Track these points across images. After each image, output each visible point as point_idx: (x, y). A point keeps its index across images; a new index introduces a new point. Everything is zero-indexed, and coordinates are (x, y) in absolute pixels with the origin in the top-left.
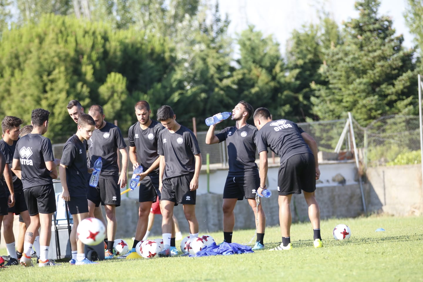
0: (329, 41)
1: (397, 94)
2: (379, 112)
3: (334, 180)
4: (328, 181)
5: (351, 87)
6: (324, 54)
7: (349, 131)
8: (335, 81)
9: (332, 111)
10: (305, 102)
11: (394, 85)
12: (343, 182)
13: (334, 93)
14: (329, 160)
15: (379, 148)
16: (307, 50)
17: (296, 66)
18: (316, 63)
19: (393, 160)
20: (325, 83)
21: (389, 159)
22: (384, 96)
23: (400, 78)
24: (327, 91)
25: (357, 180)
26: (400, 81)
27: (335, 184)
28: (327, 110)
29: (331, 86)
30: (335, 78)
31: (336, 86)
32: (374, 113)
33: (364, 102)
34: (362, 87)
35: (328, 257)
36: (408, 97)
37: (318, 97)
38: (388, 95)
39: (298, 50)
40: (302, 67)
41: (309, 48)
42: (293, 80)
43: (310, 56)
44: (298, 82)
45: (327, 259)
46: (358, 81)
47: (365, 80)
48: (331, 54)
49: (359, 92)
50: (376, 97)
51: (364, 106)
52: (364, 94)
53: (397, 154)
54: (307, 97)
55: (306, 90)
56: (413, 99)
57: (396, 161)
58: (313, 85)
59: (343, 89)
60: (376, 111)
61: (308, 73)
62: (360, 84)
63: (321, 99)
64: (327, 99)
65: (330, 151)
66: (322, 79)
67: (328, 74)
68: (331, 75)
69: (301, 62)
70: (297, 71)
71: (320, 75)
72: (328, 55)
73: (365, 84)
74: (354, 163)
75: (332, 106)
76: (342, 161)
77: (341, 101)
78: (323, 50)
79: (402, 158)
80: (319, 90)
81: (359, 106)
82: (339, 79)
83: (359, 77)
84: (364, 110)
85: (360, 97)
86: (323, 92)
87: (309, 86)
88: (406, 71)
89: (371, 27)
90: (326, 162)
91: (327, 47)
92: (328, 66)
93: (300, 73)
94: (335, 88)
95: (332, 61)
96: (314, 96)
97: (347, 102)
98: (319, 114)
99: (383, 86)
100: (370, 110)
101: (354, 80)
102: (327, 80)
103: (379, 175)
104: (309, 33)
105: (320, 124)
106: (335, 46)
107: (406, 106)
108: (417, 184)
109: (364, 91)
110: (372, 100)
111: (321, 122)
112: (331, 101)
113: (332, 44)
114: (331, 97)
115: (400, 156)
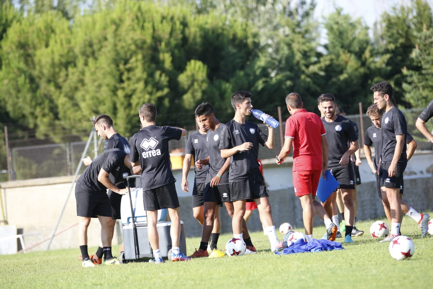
0: (421, 23)
3: (428, 171)
4: (422, 172)
6: (416, 37)
8: (427, 66)
10: (397, 89)
13: (427, 80)
16: (398, 33)
17: (387, 51)
18: (408, 47)
20: (418, 69)
24: (420, 77)
28: (420, 97)
29: (424, 72)
31: (430, 71)
35: (422, 253)
39: (389, 34)
40: (393, 52)
41: (400, 32)
42: (384, 66)
43: (401, 40)
44: (389, 68)
45: (421, 255)
48: (423, 38)
54: (398, 84)
55: (397, 76)
58: (405, 71)
61: (399, 58)
63: (413, 85)
64: (420, 85)
65: (424, 140)
66: (415, 64)
67: (420, 59)
68: (424, 59)
69: (392, 46)
70: (388, 56)
71: (412, 60)
72: (420, 38)
78: (415, 33)
80: (411, 76)
86: (415, 78)
87: (401, 72)
91: (420, 30)
92: (421, 50)
93: (391, 59)
94: (428, 74)
95: (425, 45)
96: (406, 82)
98: (412, 101)
102: (419, 65)
104: (400, 15)
105: (412, 112)
106: (428, 29)
111: (414, 109)
112: (424, 88)
113: (425, 26)
114: (423, 83)
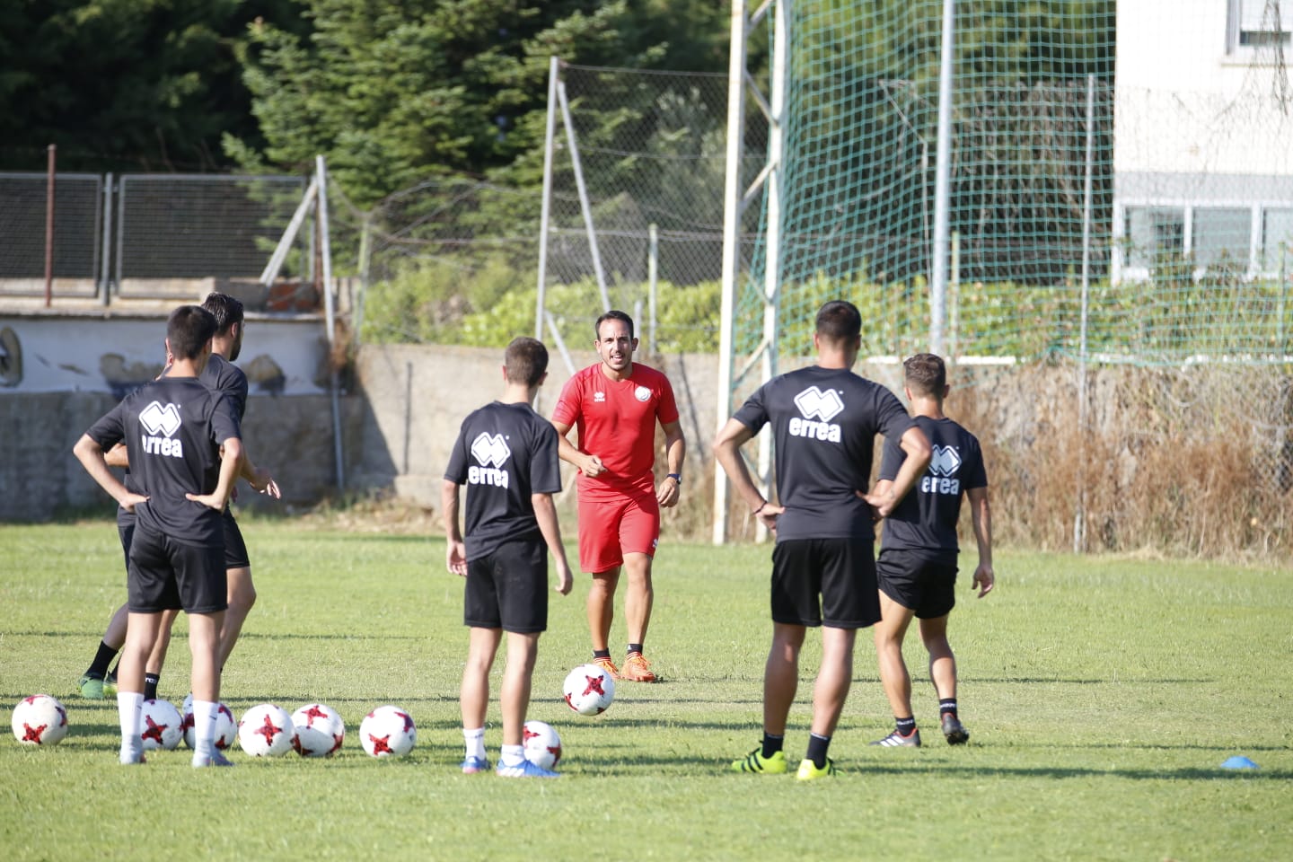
2: (464, 141)
5: (379, 47)
8: (328, 22)
9: (311, 121)
11: (521, 55)
13: (322, 63)
15: (448, 262)
19: (487, 308)
21: (473, 301)
22: (483, 89)
23: (546, 34)
24: (303, 53)
26: (542, 43)
28: (294, 116)
31: (334, 38)
32: (445, 144)
33: (417, 102)
34: (414, 52)
37: (270, 70)
38: (501, 86)
46: (403, 30)
47: (428, 31)
49: (402, 68)
50: (458, 90)
51: (415, 116)
52: (418, 77)
53: (501, 292)
56: (583, 105)
57: (496, 311)
58: (257, 29)
59: (355, 54)
60: (454, 135)
62: (409, 41)
64: (298, 78)
73: (424, 44)
75: (315, 104)
77: (341, 91)
79: (517, 305)
80: (276, 48)
81: (397, 115)
82: (346, 19)
83: (409, 19)
84: (414, 128)
85: (404, 84)
86: (287, 55)
87: (245, 32)
88: (566, 15)
94: (330, 46)
96: (258, 65)
97: (361, 96)
99: (487, 56)
100: (435, 131)
101: (393, 27)
102: (307, 14)
109: (418, 66)
110: (443, 101)
111: (271, 153)
112: (312, 87)
114: (312, 75)
115: (510, 296)
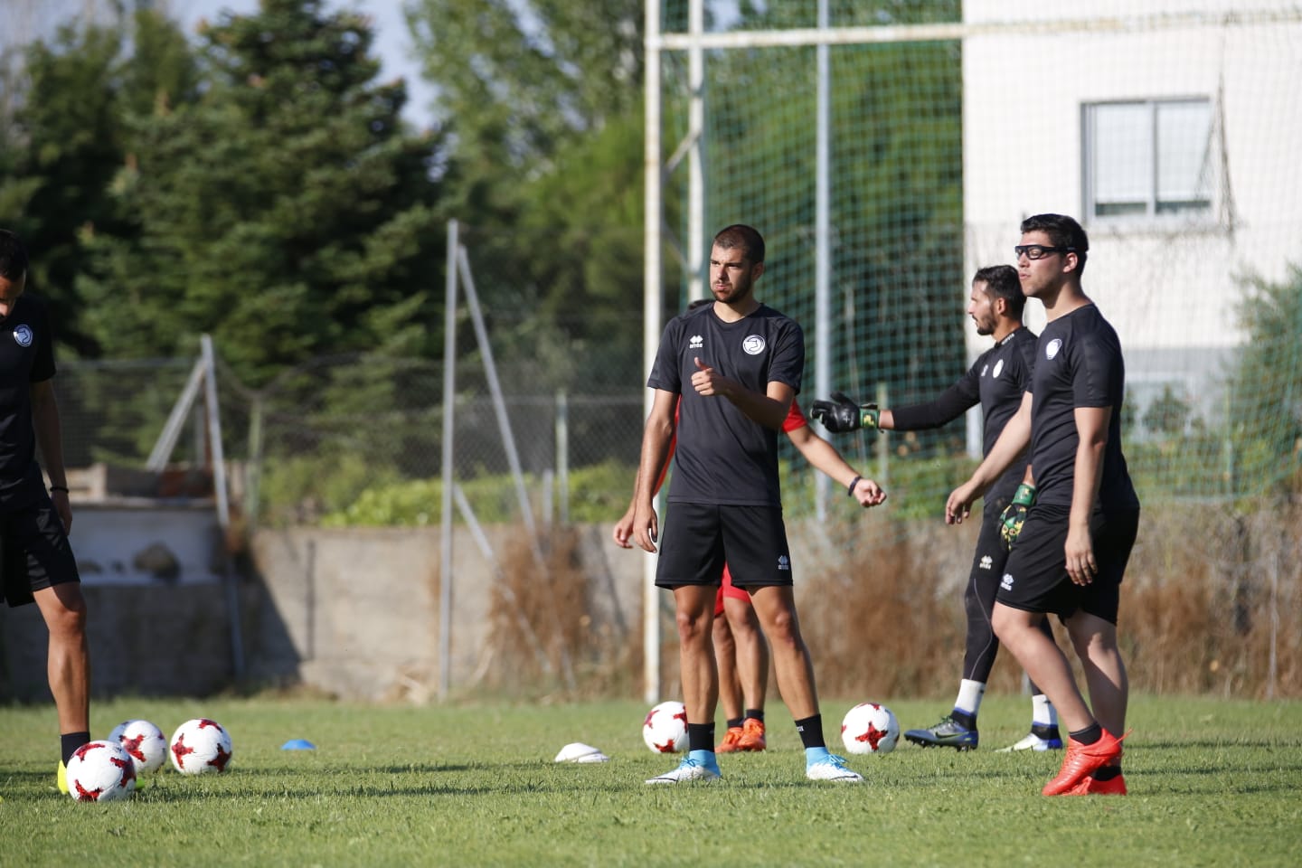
1: (372, 281)
2: (308, 340)
5: (217, 248)
7: (200, 400)
9: (148, 328)
11: (362, 251)
12: (169, 571)
14: (127, 492)
15: (299, 464)
19: (344, 506)
21: (330, 501)
22: (325, 286)
23: (388, 228)
25: (217, 568)
26: (386, 238)
27: (142, 579)
30: (162, 214)
32: (288, 345)
33: (260, 302)
34: (254, 251)
36: (408, 293)
37: (100, 277)
38: (342, 283)
46: (241, 229)
47: (264, 229)
49: (243, 268)
50: (301, 289)
51: (257, 317)
52: (257, 277)
53: (358, 488)
56: (427, 301)
57: (355, 510)
59: (189, 256)
60: (298, 333)
62: (248, 239)
73: (265, 241)
74: (212, 509)
75: (148, 312)
76: (173, 502)
77: (176, 296)
79: (376, 504)
81: (239, 315)
82: (178, 221)
83: (246, 217)
84: (255, 330)
85: (244, 285)
88: (406, 207)
89: (299, 48)
90: (117, 500)
97: (199, 299)
99: (327, 253)
100: (278, 331)
101: (229, 226)
103: (294, 556)
107: (401, 325)
108: (423, 595)
109: (257, 265)
110: (286, 299)
115: (368, 496)
